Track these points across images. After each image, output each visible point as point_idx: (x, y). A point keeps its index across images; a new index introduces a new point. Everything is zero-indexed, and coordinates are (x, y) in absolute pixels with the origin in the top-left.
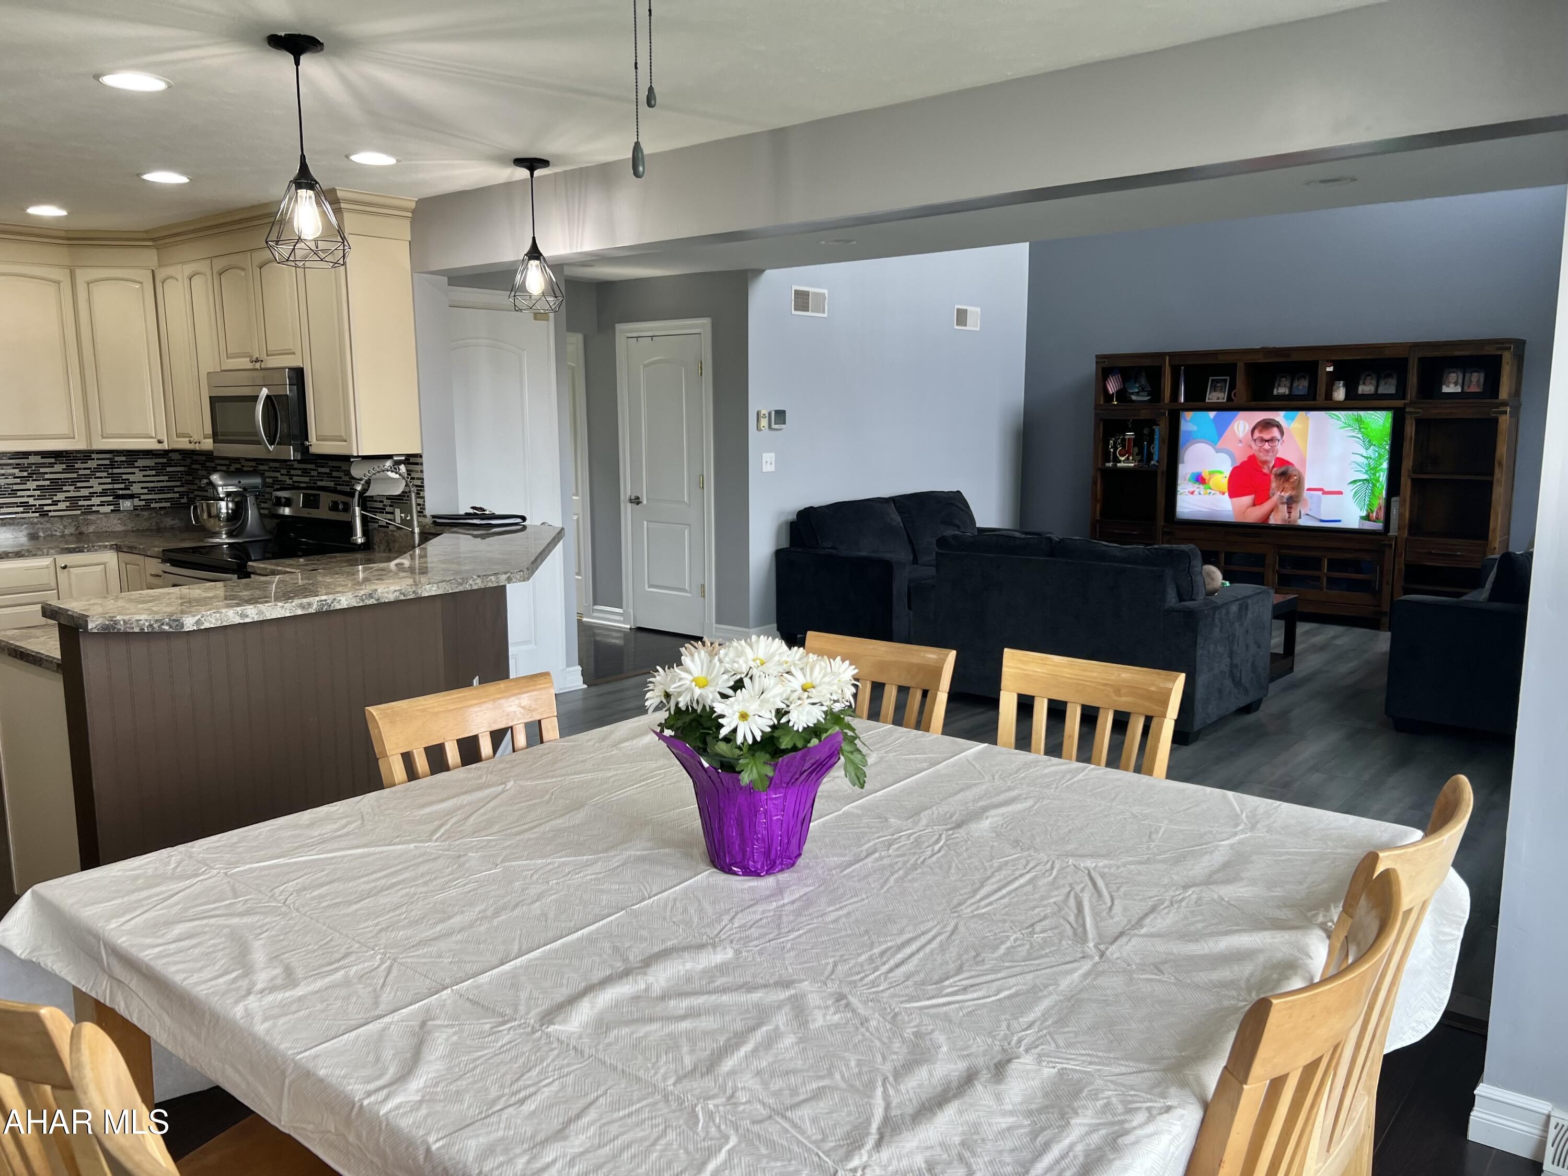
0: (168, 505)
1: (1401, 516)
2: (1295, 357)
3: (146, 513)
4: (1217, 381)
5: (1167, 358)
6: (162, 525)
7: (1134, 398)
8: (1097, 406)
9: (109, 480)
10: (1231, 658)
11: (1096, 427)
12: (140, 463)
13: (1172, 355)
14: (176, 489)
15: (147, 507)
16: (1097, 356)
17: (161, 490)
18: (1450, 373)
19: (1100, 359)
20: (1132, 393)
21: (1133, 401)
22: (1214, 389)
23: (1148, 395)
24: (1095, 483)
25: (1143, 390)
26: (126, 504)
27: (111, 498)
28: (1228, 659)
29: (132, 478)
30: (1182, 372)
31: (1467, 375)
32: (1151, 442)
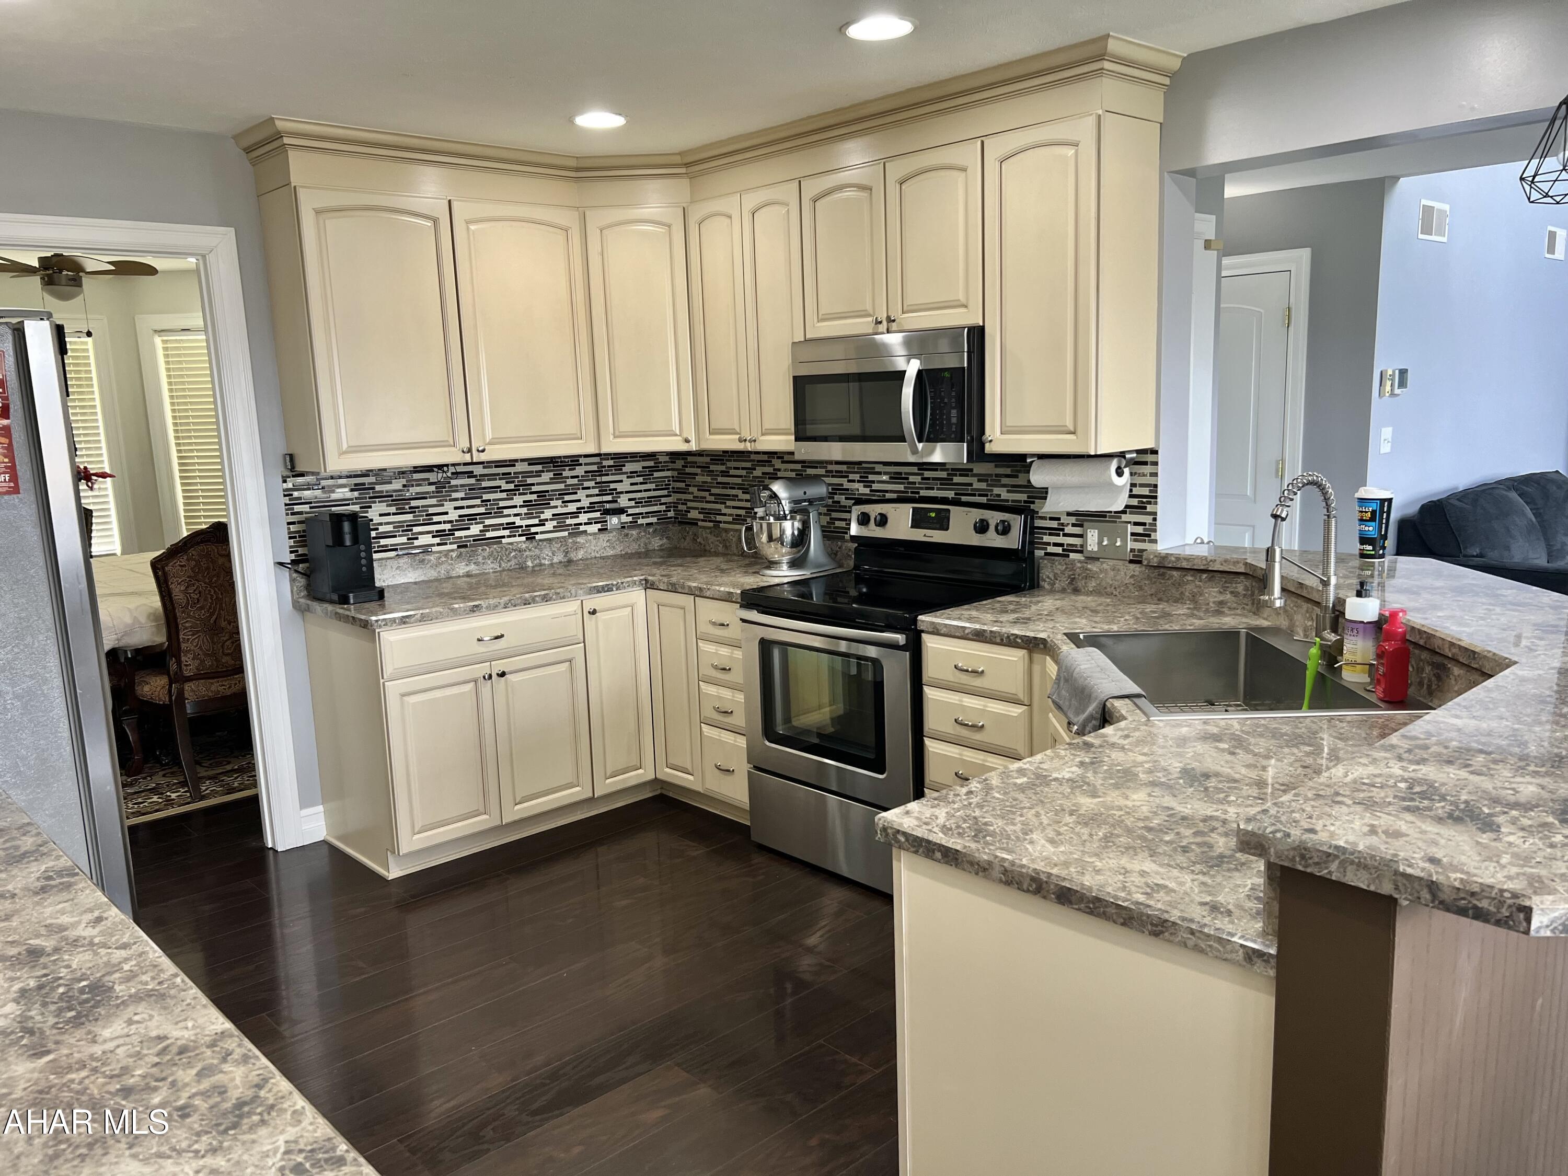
0: (654, 520)
3: (634, 532)
6: (650, 547)
9: (596, 491)
12: (629, 467)
14: (663, 500)
15: (634, 525)
17: (649, 501)
26: (614, 521)
27: (598, 514)
29: (620, 487)
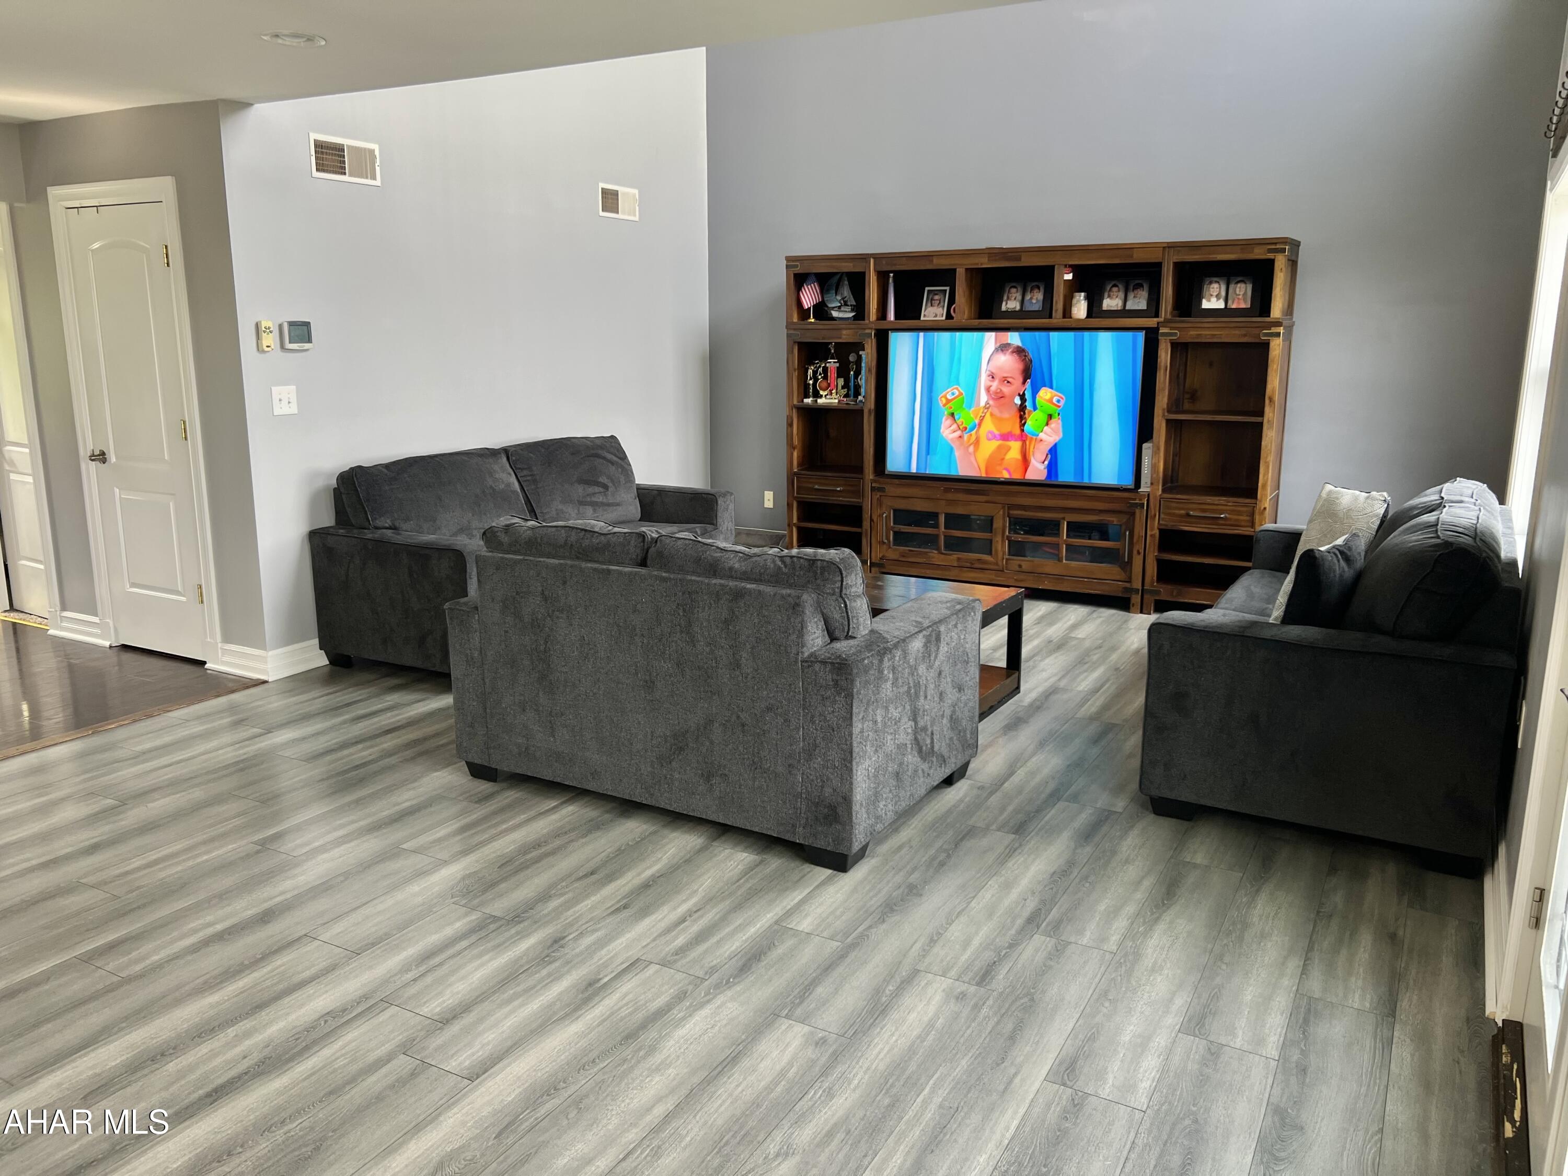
1: (1154, 467)
2: (1026, 261)
4: (935, 293)
5: (872, 261)
7: (835, 314)
8: (789, 325)
10: (915, 720)
11: (790, 351)
13: (878, 257)
16: (788, 259)
18: (1211, 283)
19: (791, 261)
20: (833, 308)
21: (833, 319)
22: (931, 301)
23: (852, 311)
24: (790, 425)
25: (846, 304)
28: (912, 723)
30: (891, 280)
31: (1232, 286)
32: (858, 373)
